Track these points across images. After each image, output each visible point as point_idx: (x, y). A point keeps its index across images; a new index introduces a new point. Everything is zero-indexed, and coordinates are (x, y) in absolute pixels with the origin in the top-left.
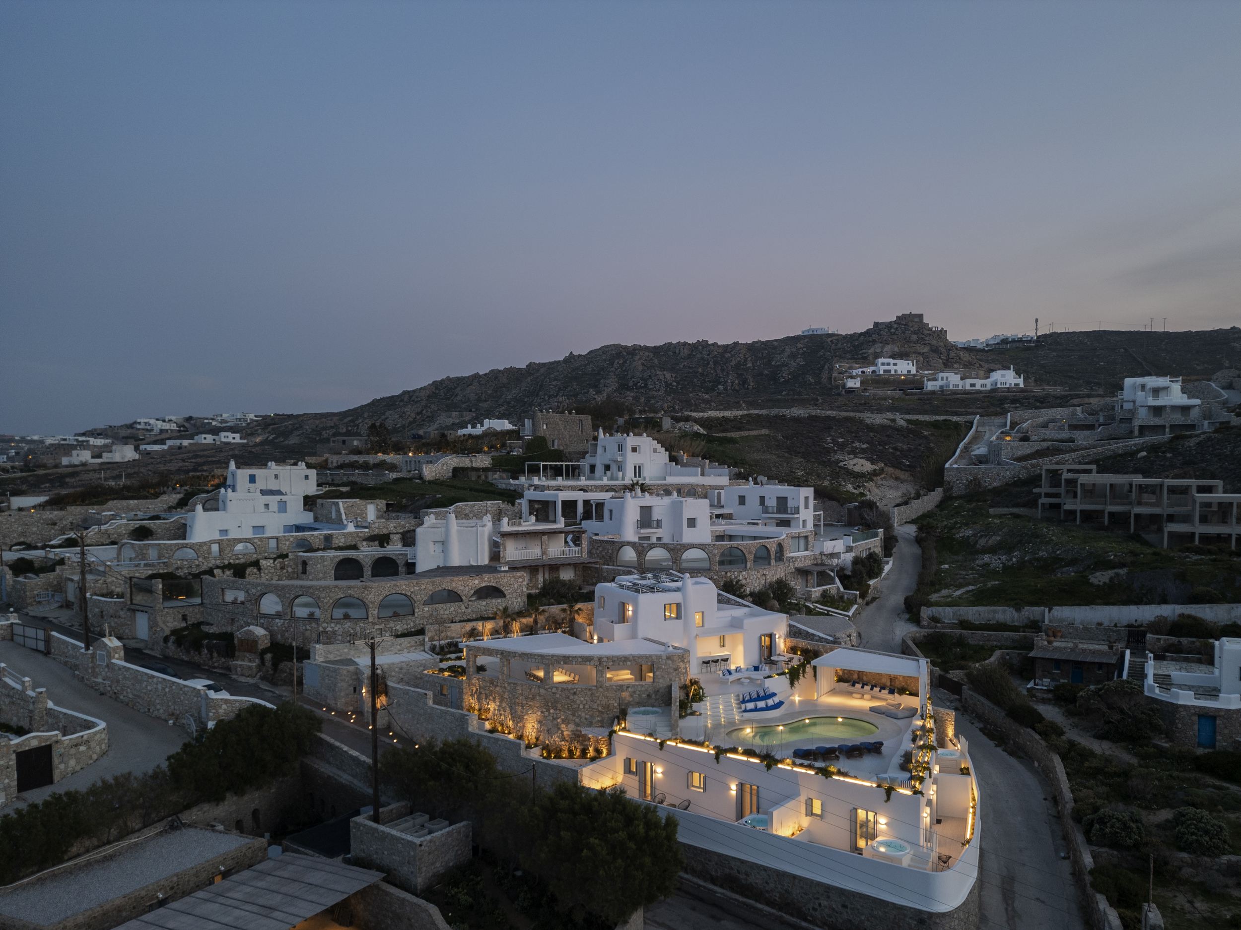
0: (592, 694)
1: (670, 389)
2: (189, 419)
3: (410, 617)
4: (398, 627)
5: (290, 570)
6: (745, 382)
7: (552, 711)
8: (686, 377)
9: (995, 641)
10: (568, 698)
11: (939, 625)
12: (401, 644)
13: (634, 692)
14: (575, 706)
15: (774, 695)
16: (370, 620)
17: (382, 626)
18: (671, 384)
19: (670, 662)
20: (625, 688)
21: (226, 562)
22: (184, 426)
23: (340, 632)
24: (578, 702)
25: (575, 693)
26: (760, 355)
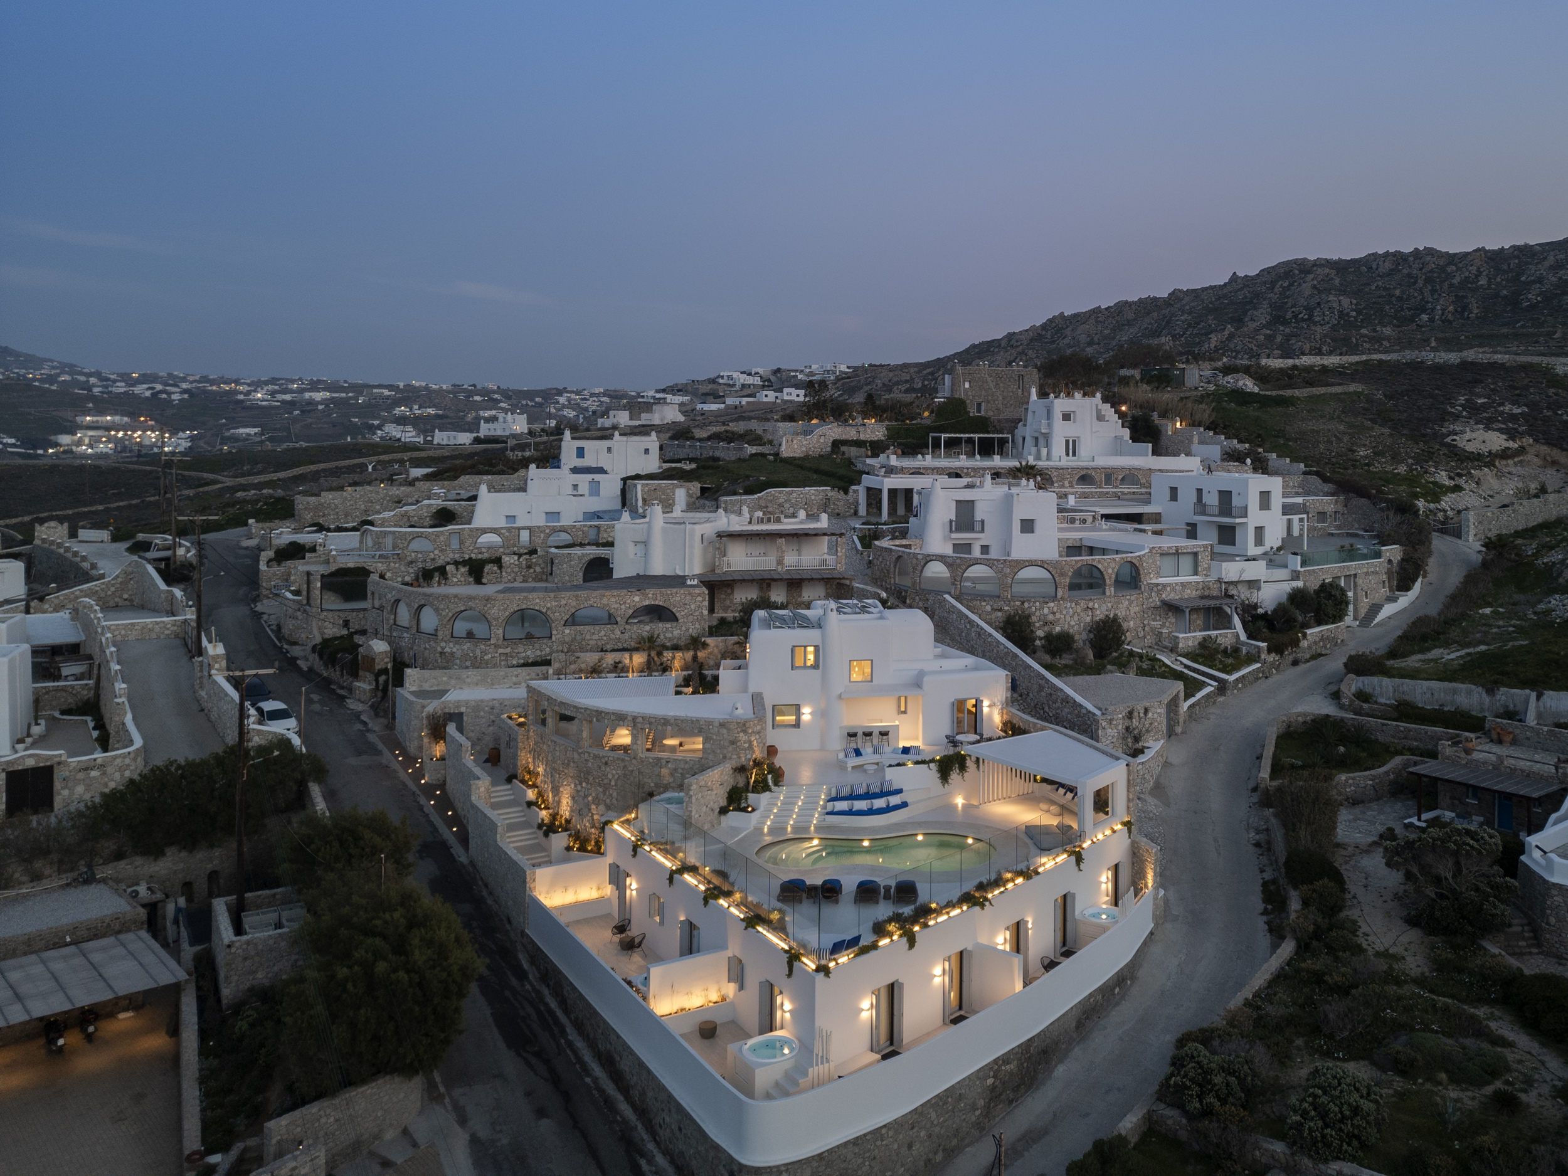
0: (625, 767)
1: (1345, 320)
2: (778, 370)
3: (545, 641)
4: (529, 653)
5: (538, 569)
6: (1465, 308)
7: (584, 784)
8: (1374, 303)
9: (1416, 740)
10: (600, 768)
11: (1365, 706)
12: (517, 676)
13: (676, 770)
14: (606, 781)
15: (899, 791)
16: (493, 641)
17: (508, 650)
18: (1348, 314)
19: (725, 731)
20: (664, 762)
21: (467, 557)
22: (769, 380)
23: (459, 654)
24: (610, 776)
25: (606, 763)
26: (1505, 267)
